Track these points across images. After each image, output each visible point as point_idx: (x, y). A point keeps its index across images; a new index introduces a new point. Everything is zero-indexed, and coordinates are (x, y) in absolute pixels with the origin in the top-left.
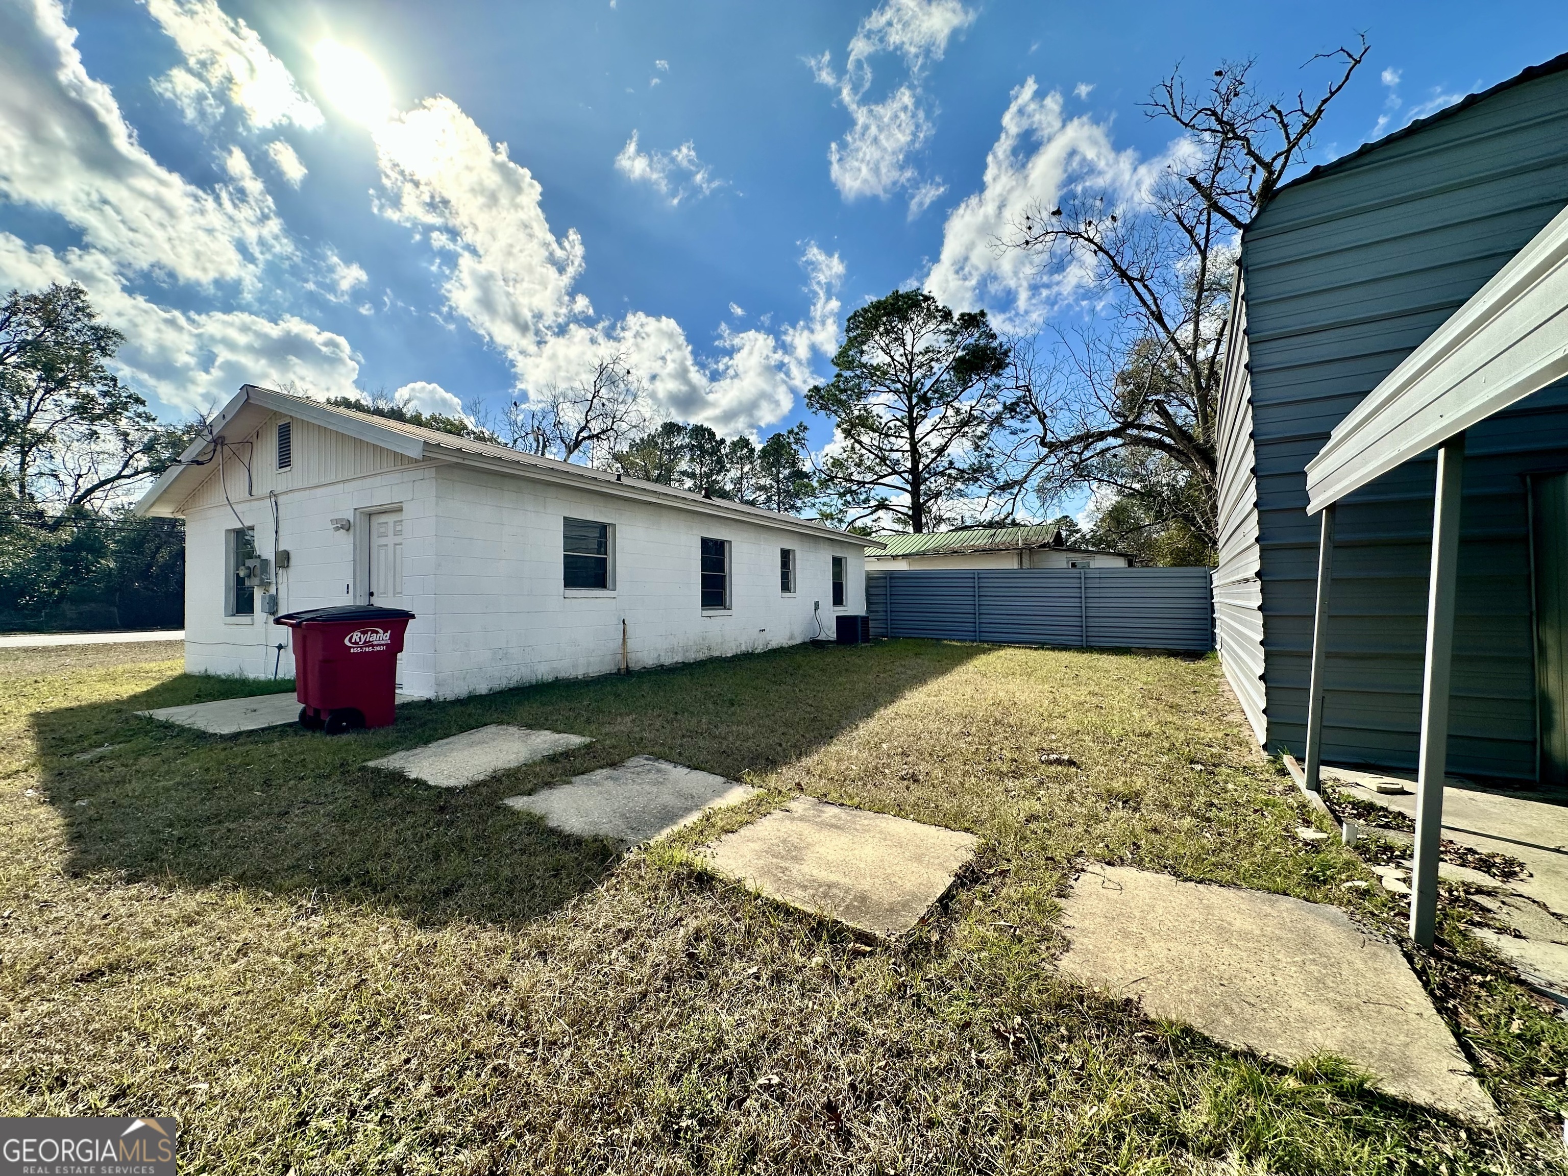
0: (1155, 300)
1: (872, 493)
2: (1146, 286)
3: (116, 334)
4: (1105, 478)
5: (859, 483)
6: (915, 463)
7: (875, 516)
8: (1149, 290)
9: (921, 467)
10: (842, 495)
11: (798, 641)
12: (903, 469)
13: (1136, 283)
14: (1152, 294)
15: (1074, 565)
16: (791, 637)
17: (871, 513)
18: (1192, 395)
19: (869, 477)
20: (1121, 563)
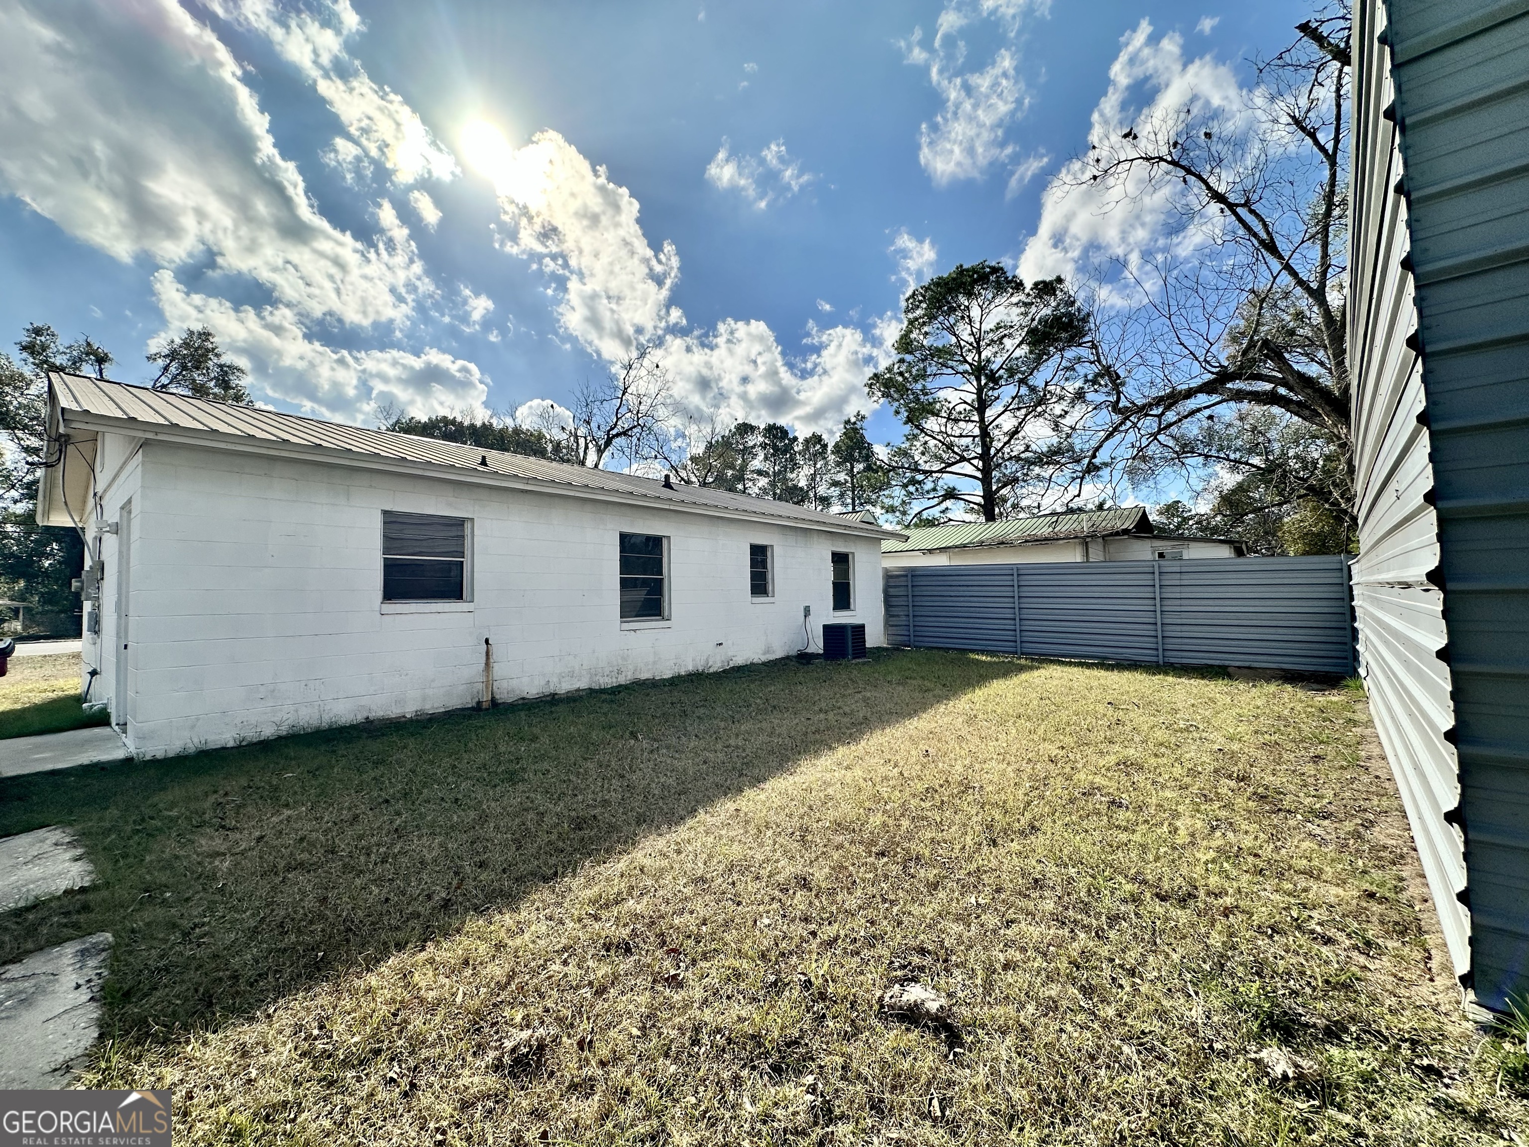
0: (1265, 225)
1: (941, 483)
2: (1252, 212)
3: (239, 370)
4: (1213, 453)
5: (925, 472)
6: (986, 447)
7: (943, 506)
8: (1257, 216)
9: (993, 451)
10: (905, 486)
11: (779, 654)
12: (974, 455)
13: (1239, 210)
14: (1261, 220)
15: (1161, 555)
16: (767, 651)
17: (938, 504)
18: (1325, 347)
19: (937, 466)
20: (1225, 552)
